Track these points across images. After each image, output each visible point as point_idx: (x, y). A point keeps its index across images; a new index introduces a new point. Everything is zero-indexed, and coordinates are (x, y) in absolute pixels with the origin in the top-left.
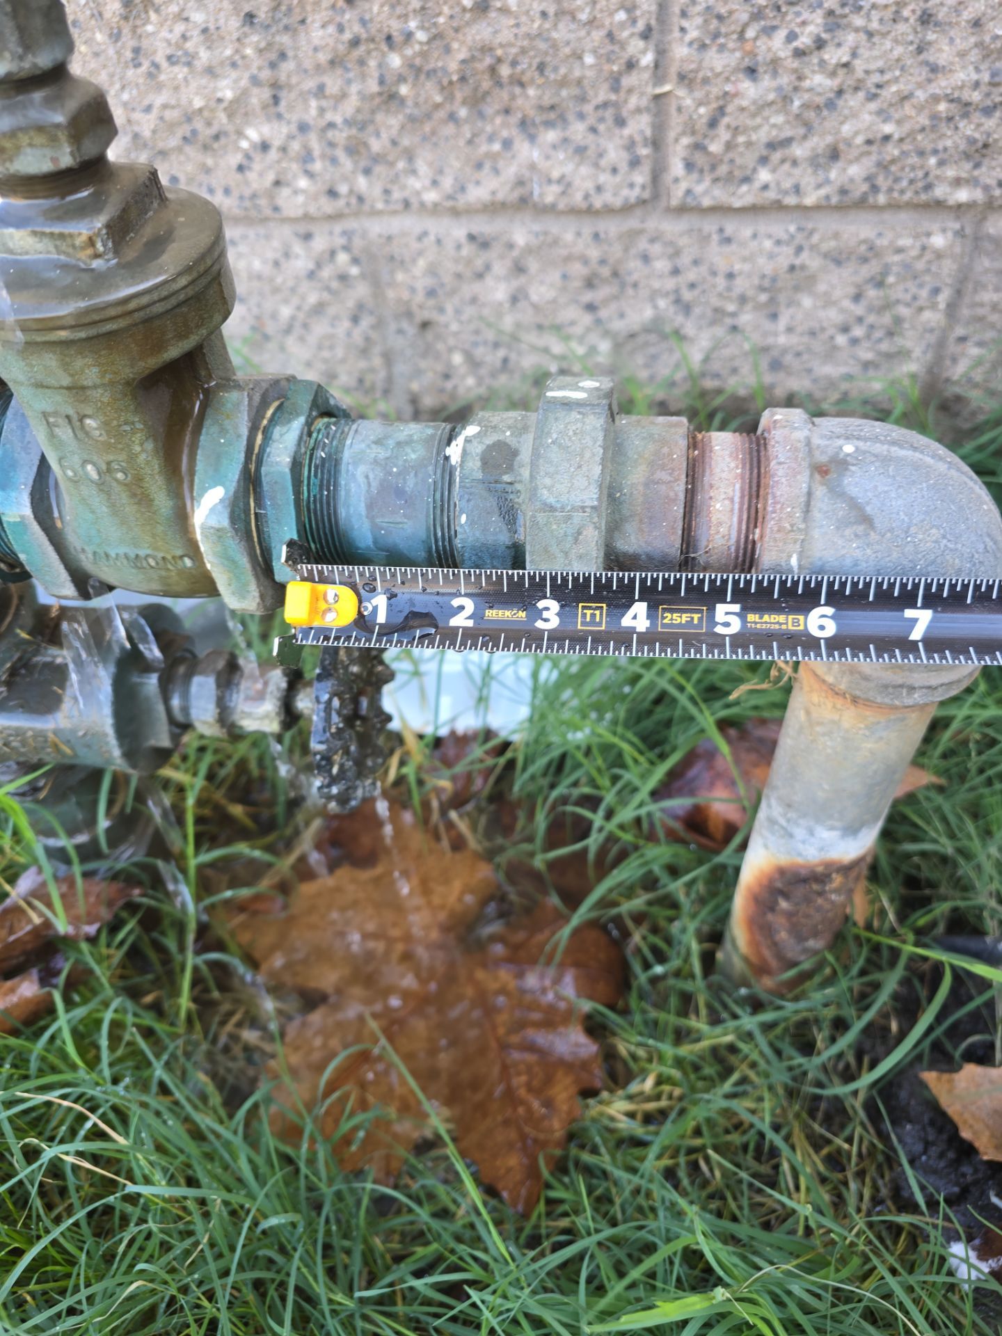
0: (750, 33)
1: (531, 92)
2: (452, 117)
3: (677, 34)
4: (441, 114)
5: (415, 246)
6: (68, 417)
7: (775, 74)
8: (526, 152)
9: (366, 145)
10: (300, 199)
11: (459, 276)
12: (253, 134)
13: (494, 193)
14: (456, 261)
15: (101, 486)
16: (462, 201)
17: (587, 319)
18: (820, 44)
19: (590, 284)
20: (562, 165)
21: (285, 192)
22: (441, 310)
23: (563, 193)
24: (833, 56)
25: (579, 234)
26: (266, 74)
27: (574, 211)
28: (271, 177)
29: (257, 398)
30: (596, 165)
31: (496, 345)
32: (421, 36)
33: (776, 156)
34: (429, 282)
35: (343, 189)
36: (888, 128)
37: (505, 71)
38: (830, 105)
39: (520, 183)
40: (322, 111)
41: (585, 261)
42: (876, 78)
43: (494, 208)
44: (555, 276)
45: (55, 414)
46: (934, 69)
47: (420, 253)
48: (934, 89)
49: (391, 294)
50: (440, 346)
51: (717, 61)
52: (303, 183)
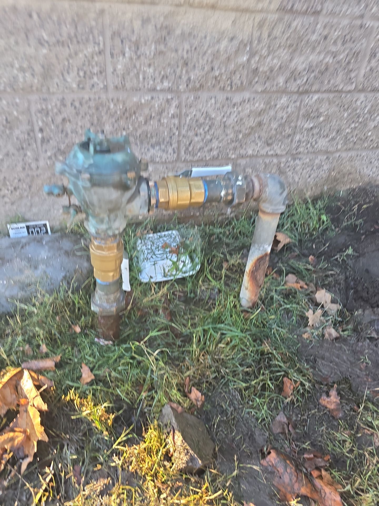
0: (196, 129)
1: (154, 139)
3: (182, 129)
7: (201, 136)
20: (160, 153)
23: (160, 159)
24: (211, 133)
25: (163, 167)
30: (167, 153)
32: (131, 129)
33: (201, 150)
36: (220, 145)
37: (149, 135)
38: (210, 141)
39: (151, 157)
46: (227, 135)
48: (227, 138)
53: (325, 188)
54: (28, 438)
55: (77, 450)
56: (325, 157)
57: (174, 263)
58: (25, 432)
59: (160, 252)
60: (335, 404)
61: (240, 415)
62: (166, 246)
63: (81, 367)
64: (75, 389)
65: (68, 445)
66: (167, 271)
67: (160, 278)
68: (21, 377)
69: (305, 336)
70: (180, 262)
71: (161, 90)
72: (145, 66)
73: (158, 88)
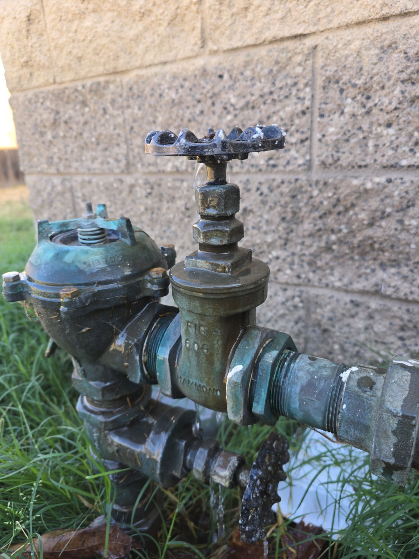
1: (387, 254)
2: (352, 258)
4: (348, 257)
5: (328, 300)
6: (195, 325)
8: (381, 274)
9: (315, 263)
10: (286, 277)
11: (343, 315)
12: (275, 253)
13: (364, 287)
14: (344, 309)
15: (198, 354)
16: (350, 288)
17: (399, 343)
19: (403, 328)
20: (396, 281)
21: (281, 274)
22: (333, 326)
23: (395, 292)
25: (400, 308)
26: (284, 236)
27: (399, 299)
28: (277, 268)
29: (264, 335)
30: (412, 284)
31: (355, 345)
32: (345, 231)
34: (330, 315)
35: (303, 276)
37: (377, 246)
39: (377, 285)
40: (302, 250)
41: (402, 319)
43: (363, 292)
44: (387, 323)
45: (191, 323)
47: (329, 303)
49: (313, 316)
50: (330, 340)
52: (288, 271)
71: (409, 166)
72: (380, 125)
73: (404, 163)
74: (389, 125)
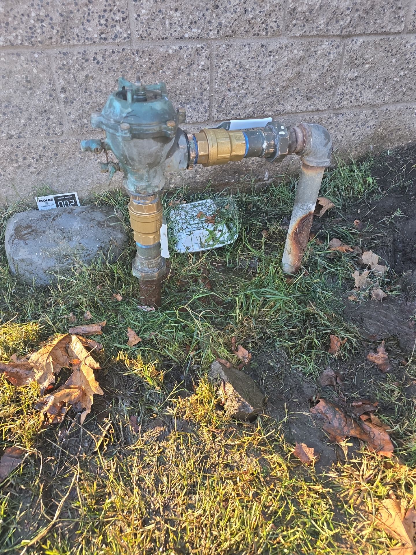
0: (229, 83)
1: (184, 96)
3: (214, 83)
7: (234, 91)
18: (242, 84)
20: (191, 112)
24: (245, 86)
30: (198, 112)
33: (235, 107)
36: (256, 100)
37: (178, 92)
38: (245, 96)
42: (253, 91)
46: (263, 88)
48: (263, 92)
51: (223, 88)
53: (371, 147)
54: (84, 394)
55: (131, 403)
56: (371, 112)
57: (211, 233)
58: (80, 388)
59: (195, 222)
60: (383, 359)
61: (288, 371)
62: (200, 215)
63: (127, 331)
64: (124, 351)
65: (122, 400)
66: (203, 241)
67: (197, 249)
68: (70, 341)
69: (351, 298)
70: (217, 231)
71: (189, 38)
72: (171, 9)
73: (187, 36)
74: (176, 10)
